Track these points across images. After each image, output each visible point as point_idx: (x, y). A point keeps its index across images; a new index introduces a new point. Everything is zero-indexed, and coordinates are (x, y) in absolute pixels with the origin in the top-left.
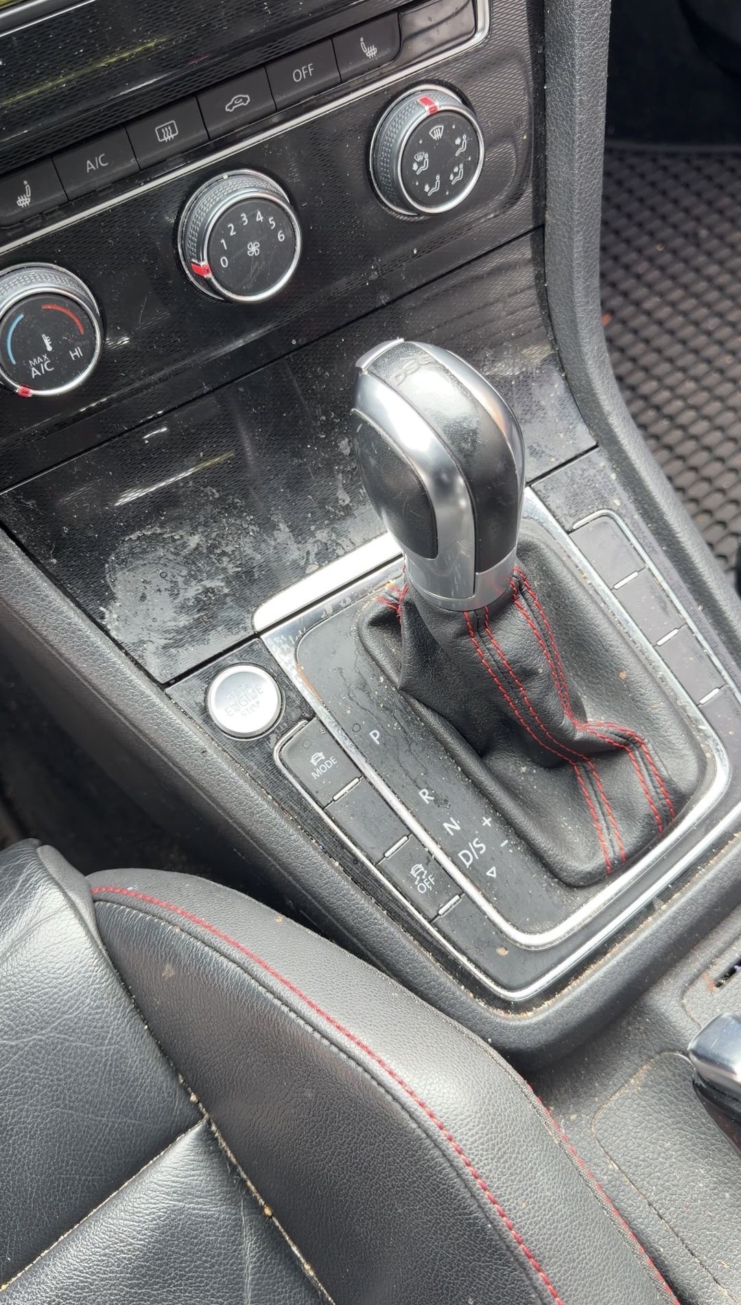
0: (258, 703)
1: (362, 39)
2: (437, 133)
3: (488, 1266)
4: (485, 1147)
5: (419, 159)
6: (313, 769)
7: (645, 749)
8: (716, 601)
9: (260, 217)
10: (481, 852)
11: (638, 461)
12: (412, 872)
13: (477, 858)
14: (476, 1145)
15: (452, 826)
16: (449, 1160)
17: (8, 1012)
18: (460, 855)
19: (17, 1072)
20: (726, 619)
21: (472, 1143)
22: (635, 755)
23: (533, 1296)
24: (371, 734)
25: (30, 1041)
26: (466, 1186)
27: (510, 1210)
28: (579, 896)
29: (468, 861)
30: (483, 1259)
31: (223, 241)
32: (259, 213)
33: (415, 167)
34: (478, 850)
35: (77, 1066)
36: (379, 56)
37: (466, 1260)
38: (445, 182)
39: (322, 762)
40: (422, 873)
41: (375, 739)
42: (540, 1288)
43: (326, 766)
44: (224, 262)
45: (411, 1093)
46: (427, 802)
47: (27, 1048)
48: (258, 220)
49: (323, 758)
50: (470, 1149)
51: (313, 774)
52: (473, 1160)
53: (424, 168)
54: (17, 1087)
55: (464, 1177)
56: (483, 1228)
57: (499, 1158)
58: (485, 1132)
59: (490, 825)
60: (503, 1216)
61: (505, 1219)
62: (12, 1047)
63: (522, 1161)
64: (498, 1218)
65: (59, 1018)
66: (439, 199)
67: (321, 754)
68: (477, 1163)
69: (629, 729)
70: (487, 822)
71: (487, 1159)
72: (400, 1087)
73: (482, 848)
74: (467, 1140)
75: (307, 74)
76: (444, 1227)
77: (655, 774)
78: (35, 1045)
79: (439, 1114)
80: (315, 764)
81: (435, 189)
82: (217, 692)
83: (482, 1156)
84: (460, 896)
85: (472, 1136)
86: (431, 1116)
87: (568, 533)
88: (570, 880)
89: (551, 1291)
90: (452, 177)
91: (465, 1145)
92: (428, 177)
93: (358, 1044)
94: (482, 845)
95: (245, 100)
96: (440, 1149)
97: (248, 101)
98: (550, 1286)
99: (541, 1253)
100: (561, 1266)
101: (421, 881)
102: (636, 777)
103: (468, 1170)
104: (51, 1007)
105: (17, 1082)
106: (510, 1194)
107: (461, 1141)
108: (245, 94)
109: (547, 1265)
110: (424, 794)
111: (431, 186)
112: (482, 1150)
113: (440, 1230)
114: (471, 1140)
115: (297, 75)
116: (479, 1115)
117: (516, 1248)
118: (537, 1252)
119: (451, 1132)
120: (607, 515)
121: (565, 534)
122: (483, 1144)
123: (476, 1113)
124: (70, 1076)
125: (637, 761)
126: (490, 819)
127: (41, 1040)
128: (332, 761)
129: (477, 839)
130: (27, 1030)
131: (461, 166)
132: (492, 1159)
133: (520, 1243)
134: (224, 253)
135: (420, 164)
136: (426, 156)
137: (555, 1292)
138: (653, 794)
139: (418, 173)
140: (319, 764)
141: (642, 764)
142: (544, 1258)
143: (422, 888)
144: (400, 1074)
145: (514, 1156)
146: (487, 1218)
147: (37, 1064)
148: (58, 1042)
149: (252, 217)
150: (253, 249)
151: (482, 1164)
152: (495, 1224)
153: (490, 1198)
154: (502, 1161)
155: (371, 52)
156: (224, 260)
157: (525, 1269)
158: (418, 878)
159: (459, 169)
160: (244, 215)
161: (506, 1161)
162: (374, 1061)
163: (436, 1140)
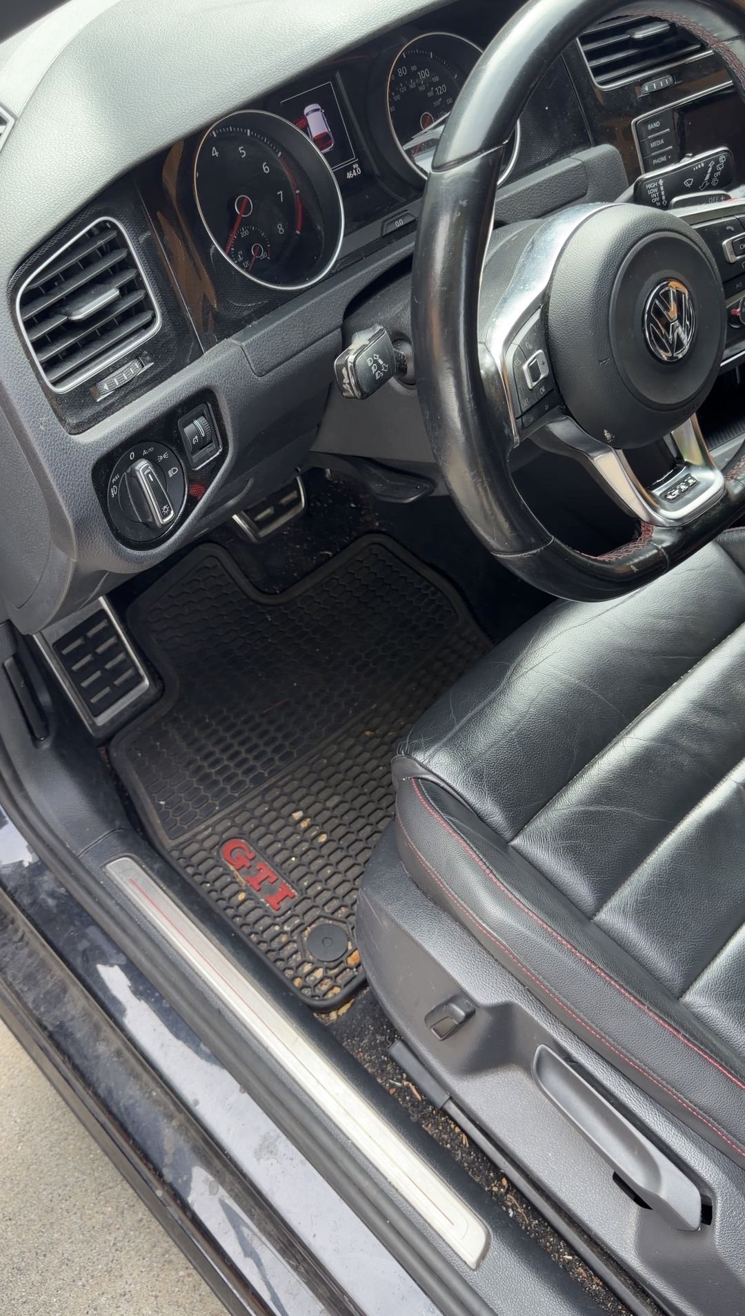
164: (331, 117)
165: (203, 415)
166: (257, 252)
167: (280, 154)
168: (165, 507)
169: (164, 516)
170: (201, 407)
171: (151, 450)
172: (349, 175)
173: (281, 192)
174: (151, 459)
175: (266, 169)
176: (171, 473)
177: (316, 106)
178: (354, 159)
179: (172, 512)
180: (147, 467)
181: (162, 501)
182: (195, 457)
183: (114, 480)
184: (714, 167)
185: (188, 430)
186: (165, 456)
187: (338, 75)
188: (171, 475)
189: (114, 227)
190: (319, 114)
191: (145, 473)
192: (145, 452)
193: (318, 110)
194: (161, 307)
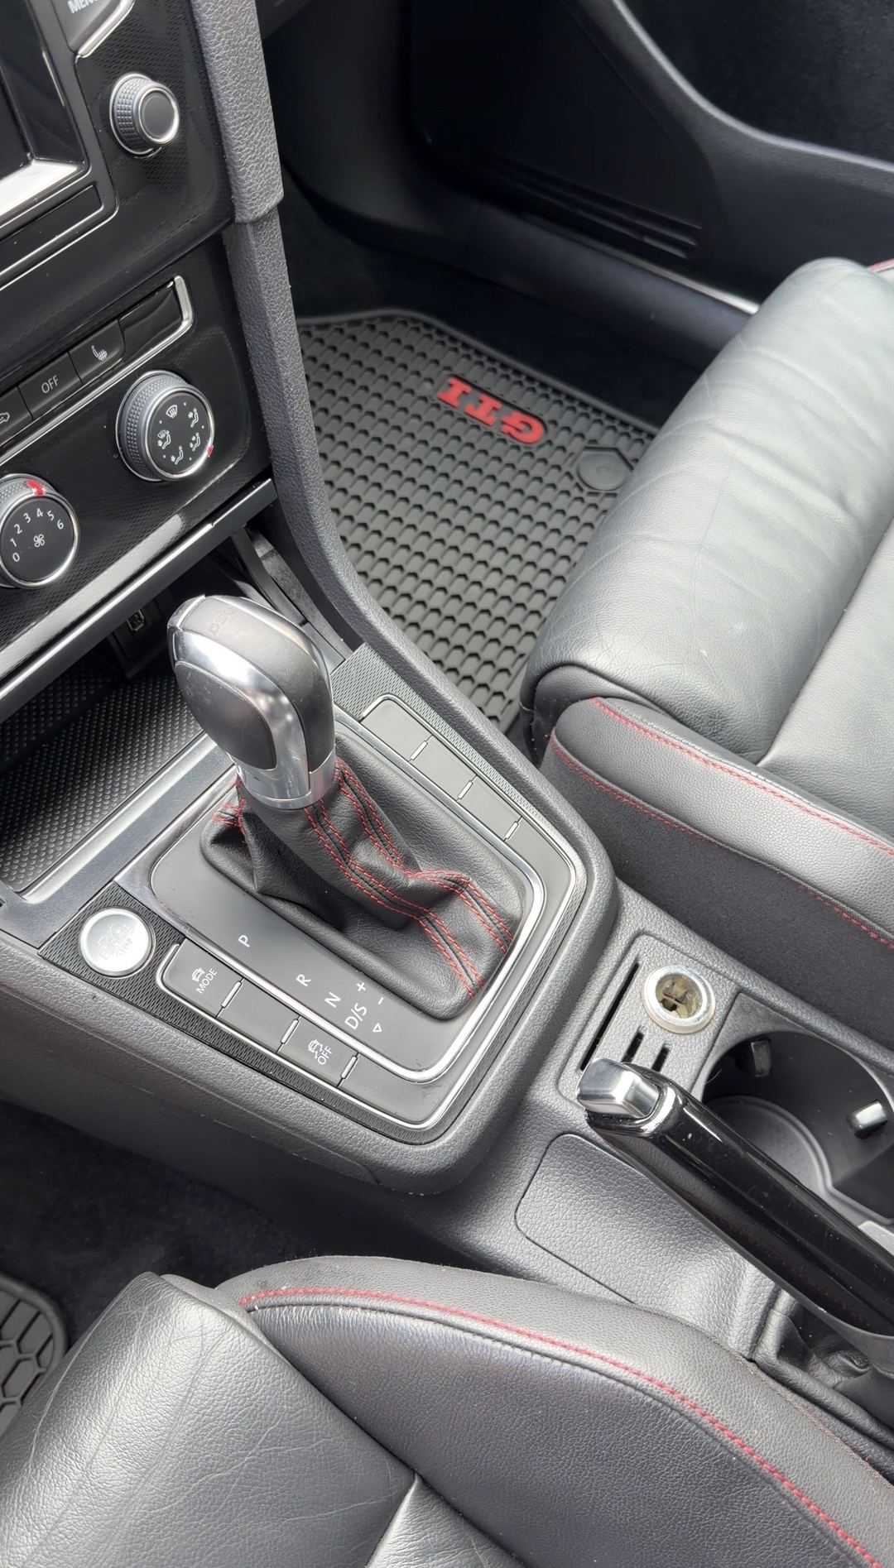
0: (129, 940)
1: (93, 347)
2: (172, 412)
3: (739, 1494)
4: (711, 1396)
5: (162, 436)
6: (197, 985)
7: (472, 887)
8: (495, 750)
9: (40, 513)
10: (364, 1014)
11: (401, 648)
12: (310, 1049)
13: (361, 1020)
14: (704, 1396)
15: (333, 1000)
16: (687, 1417)
17: (213, 1445)
18: (346, 1022)
19: (240, 1500)
20: (507, 763)
21: (702, 1395)
22: (464, 895)
23: (783, 1503)
24: (240, 940)
25: (243, 1465)
26: (707, 1433)
27: (747, 1440)
28: (455, 1025)
29: (354, 1025)
30: (733, 1490)
31: (12, 540)
32: (39, 510)
33: (160, 443)
34: (360, 1013)
35: (295, 1472)
36: (109, 358)
37: (718, 1497)
38: (187, 451)
39: (203, 976)
40: (318, 1047)
41: (245, 943)
42: (788, 1495)
43: (208, 979)
44: (16, 557)
45: (638, 1374)
46: (306, 985)
47: (242, 1473)
48: (38, 516)
49: (203, 972)
50: (702, 1401)
51: (198, 990)
52: (707, 1409)
53: (168, 443)
54: (245, 1514)
55: (704, 1426)
56: (730, 1462)
57: (725, 1401)
58: (706, 1383)
59: (364, 989)
60: (743, 1447)
61: (745, 1448)
62: (228, 1477)
63: (740, 1397)
64: (740, 1450)
65: (264, 1432)
66: (185, 464)
67: (200, 970)
68: (711, 1411)
69: (455, 874)
70: (361, 986)
71: (717, 1405)
72: (627, 1373)
73: (363, 1011)
74: (697, 1395)
75: (54, 385)
76: (693, 1477)
77: (487, 906)
78: (250, 1466)
79: (667, 1382)
80: (197, 980)
81: (180, 458)
82: (88, 944)
83: (712, 1403)
84: (356, 1056)
85: (699, 1390)
86: (661, 1386)
87: (360, 722)
88: (444, 1014)
89: (798, 1494)
90: (191, 445)
91: (697, 1400)
92: (172, 450)
93: (577, 1350)
94: (363, 1008)
95: (5, 417)
96: (677, 1411)
97: (9, 417)
98: (794, 1491)
99: (781, 1466)
100: (798, 1471)
101: (320, 1054)
102: (471, 913)
103: (705, 1420)
104: (253, 1425)
105: (243, 1508)
106: (743, 1427)
107: (692, 1398)
108: (4, 412)
109: (788, 1474)
110: (301, 978)
111: (177, 456)
112: (710, 1398)
113: (691, 1481)
114: (700, 1393)
115: (46, 387)
116: (696, 1373)
117: (761, 1469)
118: (778, 1466)
119: (682, 1394)
120: (389, 699)
121: (358, 723)
122: (709, 1394)
123: (694, 1371)
124: (291, 1484)
125: (468, 900)
126: (363, 984)
127: (253, 1460)
128: (212, 973)
129: (357, 1004)
130: (238, 1455)
131: (197, 434)
132: (721, 1403)
133: (762, 1463)
134: (16, 550)
135: (164, 440)
136: (168, 432)
137: (800, 1494)
138: (489, 921)
139: (163, 448)
140: (201, 979)
141: (473, 900)
142: (785, 1469)
143: (322, 1060)
144: (623, 1362)
145: (733, 1395)
146: (731, 1453)
147: (258, 1484)
148: (270, 1456)
149: (33, 515)
150: (39, 541)
151: (714, 1410)
152: (740, 1455)
153: (729, 1436)
154: (728, 1401)
155: (102, 356)
156: (16, 556)
157: (772, 1484)
158: (316, 1052)
159: (196, 437)
160: (26, 514)
161: (730, 1402)
162: (597, 1359)
163: (673, 1404)
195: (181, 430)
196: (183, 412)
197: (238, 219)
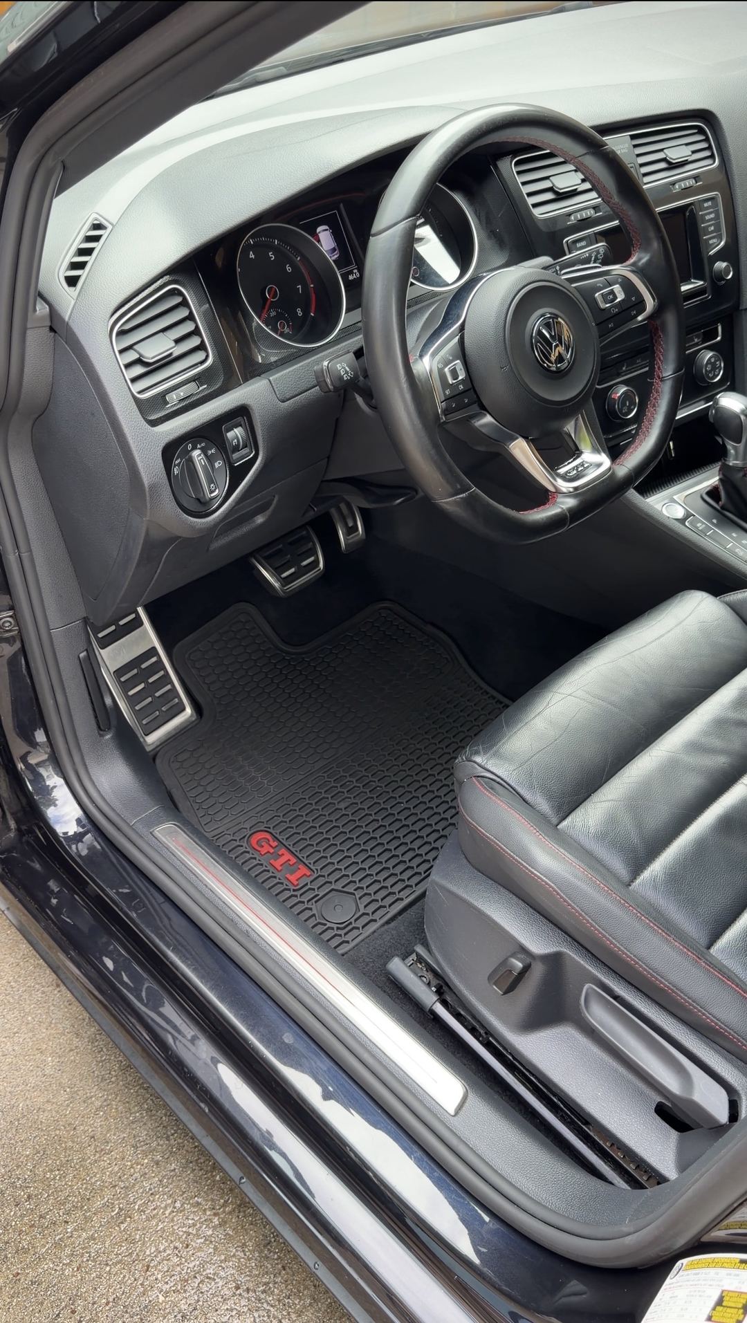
164: (337, 235)
165: (241, 426)
166: (282, 326)
167: (299, 258)
168: (212, 485)
169: (211, 492)
170: (240, 419)
171: (203, 445)
172: (351, 278)
173: (300, 286)
174: (204, 450)
175: (289, 269)
176: (217, 465)
177: (326, 227)
178: (354, 266)
179: (217, 490)
180: (200, 455)
181: (211, 480)
182: (235, 456)
183: (176, 462)
184: (596, 256)
185: (230, 435)
186: (213, 451)
187: (341, 205)
188: (217, 467)
189: (180, 294)
190: (328, 233)
191: (199, 458)
192: (199, 446)
193: (326, 230)
194: (212, 349)
195: (714, 365)
196: (716, 361)
197: (740, 308)
